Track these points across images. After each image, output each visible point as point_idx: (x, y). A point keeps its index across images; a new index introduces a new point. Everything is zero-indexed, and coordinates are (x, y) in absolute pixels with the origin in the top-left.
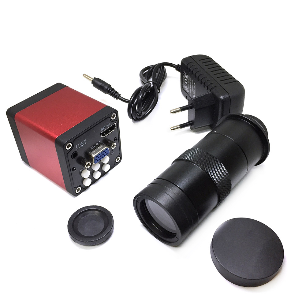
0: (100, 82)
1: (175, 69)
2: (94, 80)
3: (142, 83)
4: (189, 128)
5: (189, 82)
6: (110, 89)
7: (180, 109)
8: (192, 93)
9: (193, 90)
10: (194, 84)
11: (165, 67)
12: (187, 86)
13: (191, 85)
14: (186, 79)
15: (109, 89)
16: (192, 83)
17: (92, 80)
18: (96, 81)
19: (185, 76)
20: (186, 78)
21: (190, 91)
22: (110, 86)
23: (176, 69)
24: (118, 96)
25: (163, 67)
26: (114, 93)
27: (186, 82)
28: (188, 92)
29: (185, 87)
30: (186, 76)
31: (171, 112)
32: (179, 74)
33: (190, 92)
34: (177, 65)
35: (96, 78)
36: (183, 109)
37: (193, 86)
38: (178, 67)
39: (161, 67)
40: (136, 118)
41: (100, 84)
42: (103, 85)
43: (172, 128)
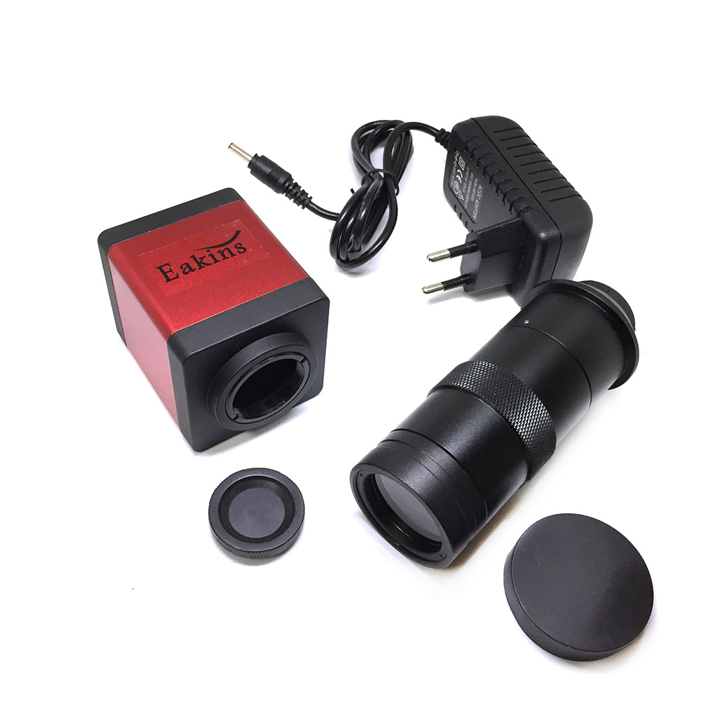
0: (268, 166)
1: (434, 138)
2: (254, 161)
3: (356, 166)
4: (461, 288)
5: (466, 179)
6: (289, 186)
7: (448, 252)
8: (471, 203)
9: (475, 200)
10: (478, 186)
11: (412, 132)
12: (461, 186)
13: (469, 188)
14: (459, 171)
15: (287, 185)
16: (473, 183)
17: (250, 159)
18: (259, 164)
19: (457, 162)
20: (459, 167)
21: (467, 198)
22: (289, 177)
23: (437, 140)
24: (307, 201)
25: (408, 134)
26: (299, 195)
27: (458, 176)
28: (461, 197)
29: (456, 186)
30: (462, 163)
31: (430, 260)
32: (443, 152)
33: (467, 201)
34: (439, 129)
35: (260, 155)
36: (454, 252)
37: (476, 192)
38: (443, 137)
39: (404, 134)
40: (347, 258)
41: (268, 170)
42: (274, 174)
43: (426, 290)
